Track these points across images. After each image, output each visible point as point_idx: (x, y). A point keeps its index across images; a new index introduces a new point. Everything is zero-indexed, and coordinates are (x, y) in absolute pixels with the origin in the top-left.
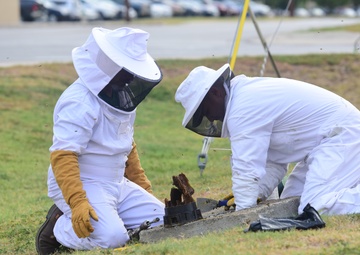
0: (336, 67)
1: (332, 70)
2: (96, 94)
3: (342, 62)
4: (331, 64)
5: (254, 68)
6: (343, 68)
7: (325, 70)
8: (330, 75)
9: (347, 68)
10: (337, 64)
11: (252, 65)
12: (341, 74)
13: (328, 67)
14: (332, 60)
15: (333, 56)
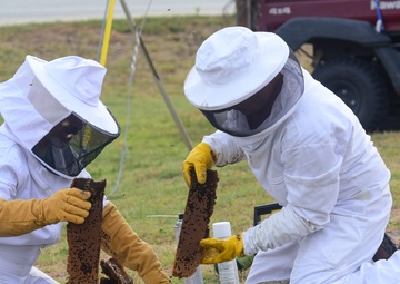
0: (181, 35)
1: (177, 40)
2: (29, 147)
3: (189, 27)
4: (173, 30)
5: (71, 38)
6: (191, 36)
7: (166, 40)
8: (175, 45)
9: (195, 35)
10: (183, 30)
11: (69, 34)
12: (190, 45)
13: (170, 36)
14: (175, 26)
15: (174, 19)
